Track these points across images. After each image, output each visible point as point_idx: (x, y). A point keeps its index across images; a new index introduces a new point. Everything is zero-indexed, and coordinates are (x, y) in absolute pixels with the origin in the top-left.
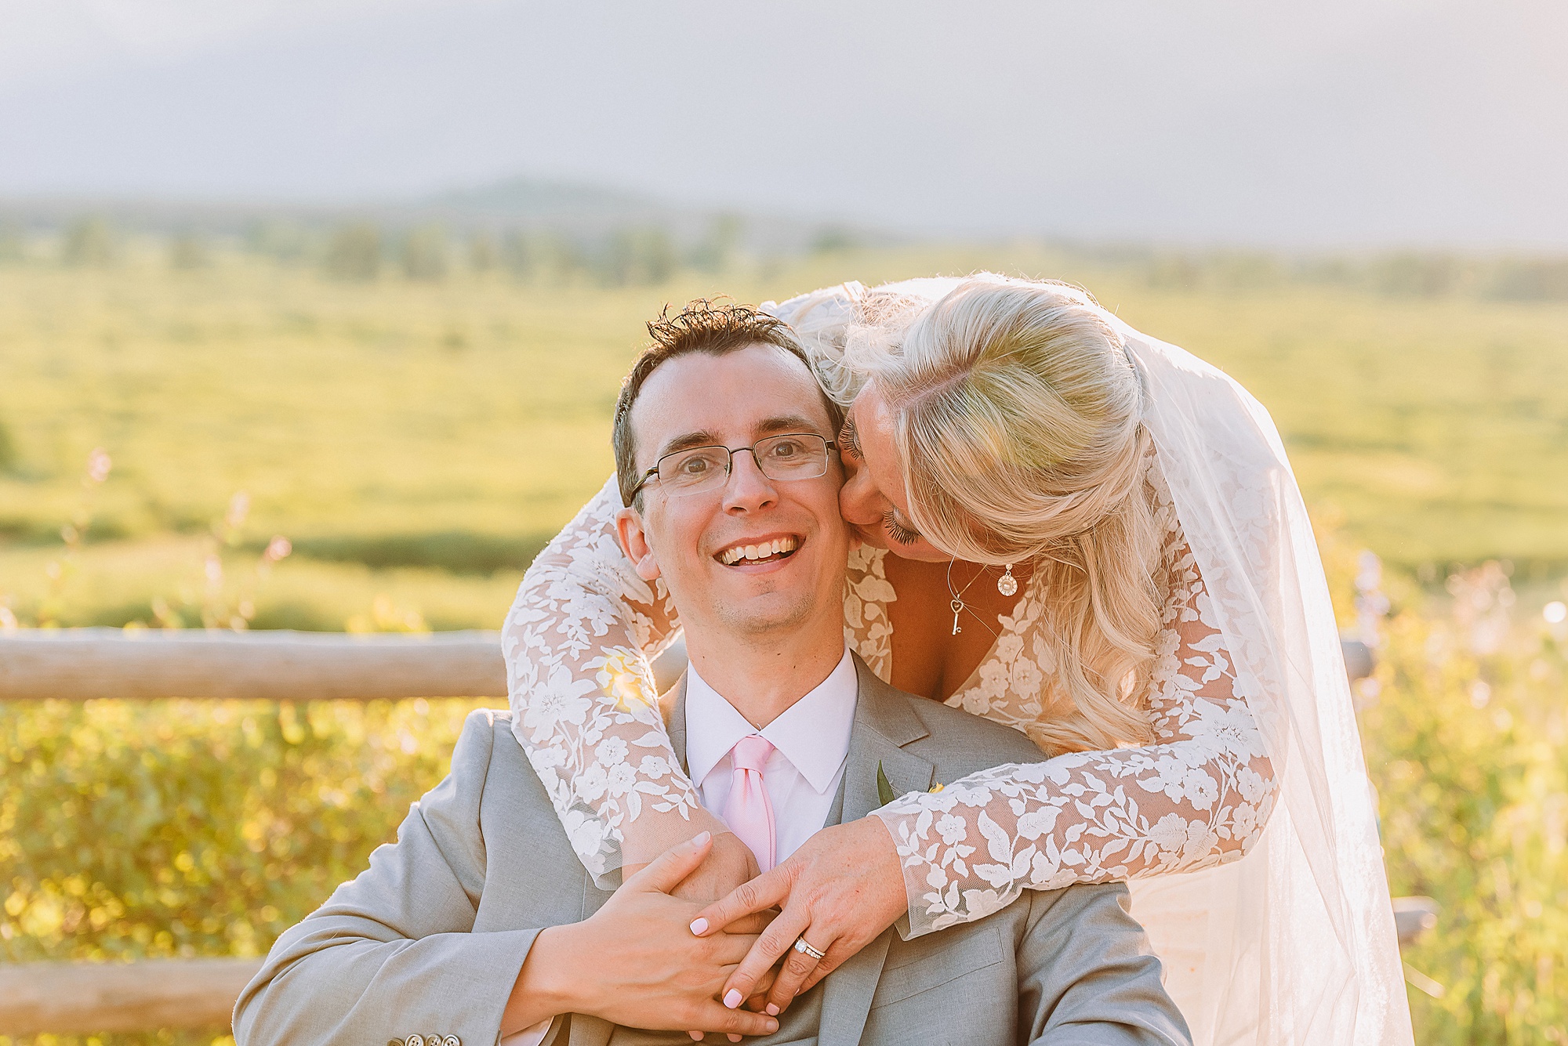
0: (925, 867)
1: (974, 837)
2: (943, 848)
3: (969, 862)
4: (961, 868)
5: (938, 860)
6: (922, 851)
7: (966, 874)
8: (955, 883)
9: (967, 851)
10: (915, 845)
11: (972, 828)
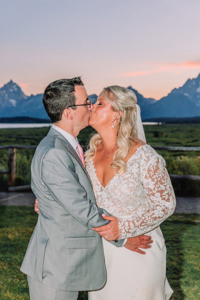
0: (122, 229)
1: (129, 226)
2: (125, 227)
3: (128, 229)
4: (127, 230)
5: (124, 228)
6: (122, 227)
7: (128, 231)
8: (126, 232)
9: (128, 228)
10: (121, 226)
11: (129, 224)
